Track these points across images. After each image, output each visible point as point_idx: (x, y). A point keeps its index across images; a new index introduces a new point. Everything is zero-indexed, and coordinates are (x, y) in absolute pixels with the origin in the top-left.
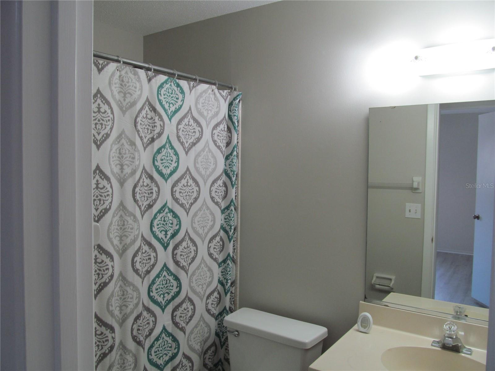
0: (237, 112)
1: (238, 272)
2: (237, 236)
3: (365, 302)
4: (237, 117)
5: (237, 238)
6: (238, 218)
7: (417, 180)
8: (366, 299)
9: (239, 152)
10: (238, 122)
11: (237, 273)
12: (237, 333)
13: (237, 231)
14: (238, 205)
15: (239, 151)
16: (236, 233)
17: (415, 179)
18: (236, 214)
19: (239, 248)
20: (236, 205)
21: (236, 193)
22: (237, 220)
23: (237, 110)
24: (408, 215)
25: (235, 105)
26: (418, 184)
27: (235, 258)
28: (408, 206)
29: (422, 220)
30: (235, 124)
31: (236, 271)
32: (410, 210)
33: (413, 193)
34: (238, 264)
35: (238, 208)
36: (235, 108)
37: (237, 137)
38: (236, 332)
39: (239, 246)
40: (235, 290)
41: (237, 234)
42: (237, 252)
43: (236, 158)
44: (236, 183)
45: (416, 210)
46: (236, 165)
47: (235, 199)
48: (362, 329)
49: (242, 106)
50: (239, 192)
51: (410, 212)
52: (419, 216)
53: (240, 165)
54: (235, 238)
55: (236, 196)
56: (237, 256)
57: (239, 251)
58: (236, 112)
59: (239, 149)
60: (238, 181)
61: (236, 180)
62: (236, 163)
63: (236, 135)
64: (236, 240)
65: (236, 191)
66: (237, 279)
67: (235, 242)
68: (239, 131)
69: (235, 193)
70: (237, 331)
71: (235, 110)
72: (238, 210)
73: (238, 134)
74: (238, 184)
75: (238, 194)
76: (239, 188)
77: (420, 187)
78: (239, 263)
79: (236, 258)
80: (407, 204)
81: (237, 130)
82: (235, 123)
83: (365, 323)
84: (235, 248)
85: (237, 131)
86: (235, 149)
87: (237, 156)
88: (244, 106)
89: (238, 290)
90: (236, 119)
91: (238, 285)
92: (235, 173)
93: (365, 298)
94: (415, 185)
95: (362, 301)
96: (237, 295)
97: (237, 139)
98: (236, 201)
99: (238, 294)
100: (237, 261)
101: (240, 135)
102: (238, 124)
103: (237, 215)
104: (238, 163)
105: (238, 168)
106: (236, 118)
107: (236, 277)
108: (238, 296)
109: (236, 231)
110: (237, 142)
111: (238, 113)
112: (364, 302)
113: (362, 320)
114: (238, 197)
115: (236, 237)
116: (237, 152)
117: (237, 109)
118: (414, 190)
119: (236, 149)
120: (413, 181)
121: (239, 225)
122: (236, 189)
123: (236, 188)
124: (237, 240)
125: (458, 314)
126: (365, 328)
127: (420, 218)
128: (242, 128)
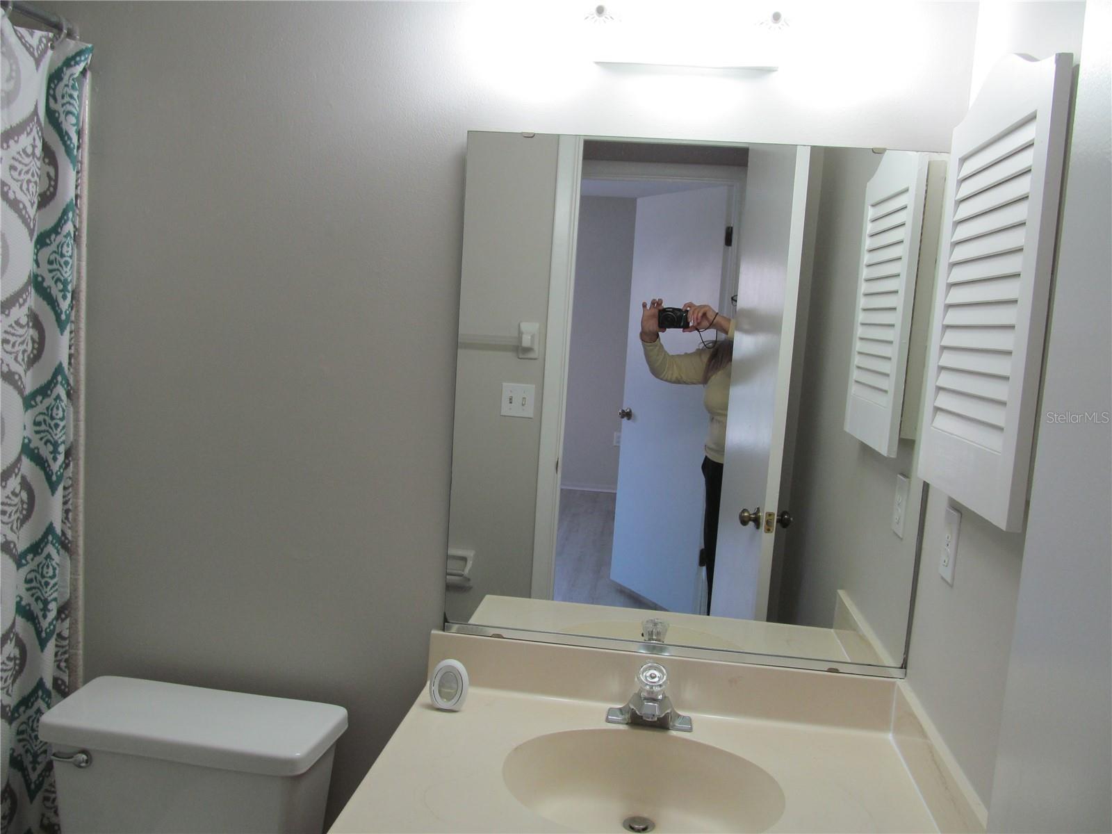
0: (76, 103)
1: (81, 578)
2: (76, 473)
3: (444, 630)
4: (78, 118)
5: (74, 479)
6: (77, 420)
7: (529, 329)
8: (446, 624)
9: (80, 226)
10: (80, 133)
11: (76, 580)
12: (84, 757)
13: (76, 460)
14: (77, 381)
15: (81, 222)
16: (71, 464)
17: (525, 326)
18: (72, 409)
19: (81, 508)
20: (71, 382)
21: (73, 348)
22: (76, 427)
23: (76, 97)
24: (506, 410)
25: (71, 82)
26: (533, 337)
27: (70, 538)
28: (508, 388)
29: (537, 420)
30: (70, 138)
31: (74, 572)
32: (510, 399)
33: (521, 359)
34: (78, 555)
35: (77, 391)
36: (70, 91)
37: (77, 181)
38: (80, 755)
39: (81, 502)
40: (70, 628)
41: (74, 467)
42: (75, 520)
43: (72, 241)
44: (73, 318)
45: (524, 398)
46: (73, 261)
47: (70, 364)
48: (443, 703)
49: (93, 90)
50: (83, 345)
51: (511, 403)
52: (529, 412)
53: (84, 264)
54: (70, 478)
55: (70, 356)
56: (77, 532)
57: (81, 517)
58: (72, 101)
59: (80, 216)
60: (78, 311)
61: (71, 307)
62: (71, 257)
63: (73, 174)
64: (72, 485)
65: (70, 341)
66: (76, 597)
67: (70, 490)
68: (81, 164)
69: (70, 348)
70: (84, 752)
71: (71, 96)
72: (78, 398)
73: (78, 172)
74: (76, 322)
75: (77, 350)
76: (83, 334)
77: (536, 347)
78: (81, 551)
79: (72, 537)
80: (504, 384)
81: (76, 157)
82: (71, 135)
83: (451, 686)
84: (71, 508)
85: (75, 161)
86: (70, 215)
87: (76, 239)
88: (97, 90)
89: (81, 626)
90: (74, 125)
91: (80, 614)
92: (70, 288)
93: (446, 620)
94: (526, 341)
95: (437, 628)
96: (79, 643)
97: (76, 187)
98: (72, 370)
99: (81, 639)
100: (77, 546)
101: (85, 174)
102: (79, 140)
103: (76, 413)
104: (79, 260)
105: (79, 272)
106: (73, 120)
107: (74, 590)
108: (81, 645)
109: (73, 460)
110: (77, 196)
111: (80, 106)
112: (441, 633)
113: (440, 681)
114: (77, 358)
115: (71, 475)
116: (75, 226)
117: (75, 94)
118: (521, 351)
119: (73, 216)
120: (520, 333)
121: (82, 440)
122: (73, 335)
123: (71, 332)
124: (74, 485)
125: (654, 637)
126: (449, 700)
127: (532, 416)
128: (91, 153)
